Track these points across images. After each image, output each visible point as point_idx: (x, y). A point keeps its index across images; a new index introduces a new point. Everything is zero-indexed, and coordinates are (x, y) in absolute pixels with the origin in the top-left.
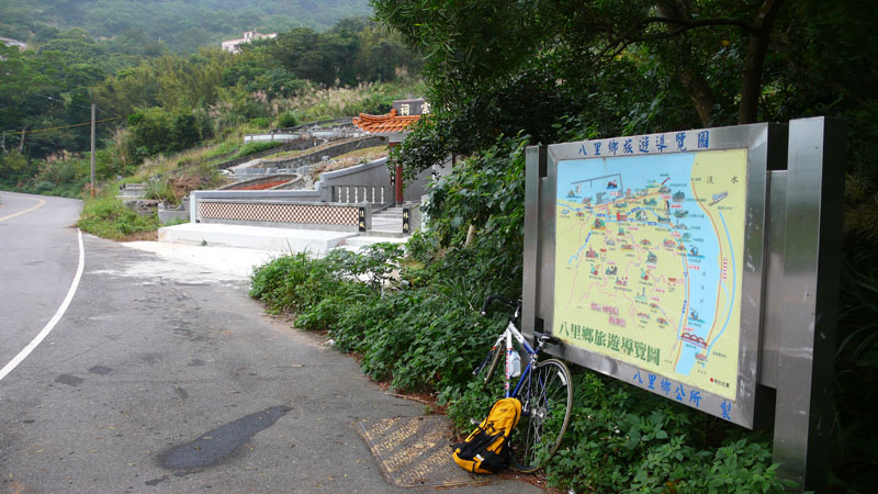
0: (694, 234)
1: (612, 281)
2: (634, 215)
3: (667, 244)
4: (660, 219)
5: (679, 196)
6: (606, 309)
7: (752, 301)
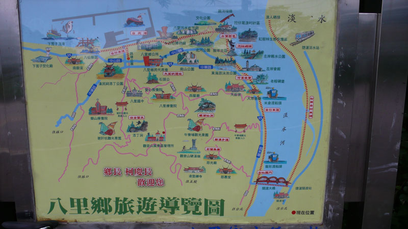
0: (272, 75)
1: (139, 139)
2: (174, 59)
3: (230, 88)
4: (218, 61)
5: (248, 35)
6: (130, 172)
7: (342, 134)
